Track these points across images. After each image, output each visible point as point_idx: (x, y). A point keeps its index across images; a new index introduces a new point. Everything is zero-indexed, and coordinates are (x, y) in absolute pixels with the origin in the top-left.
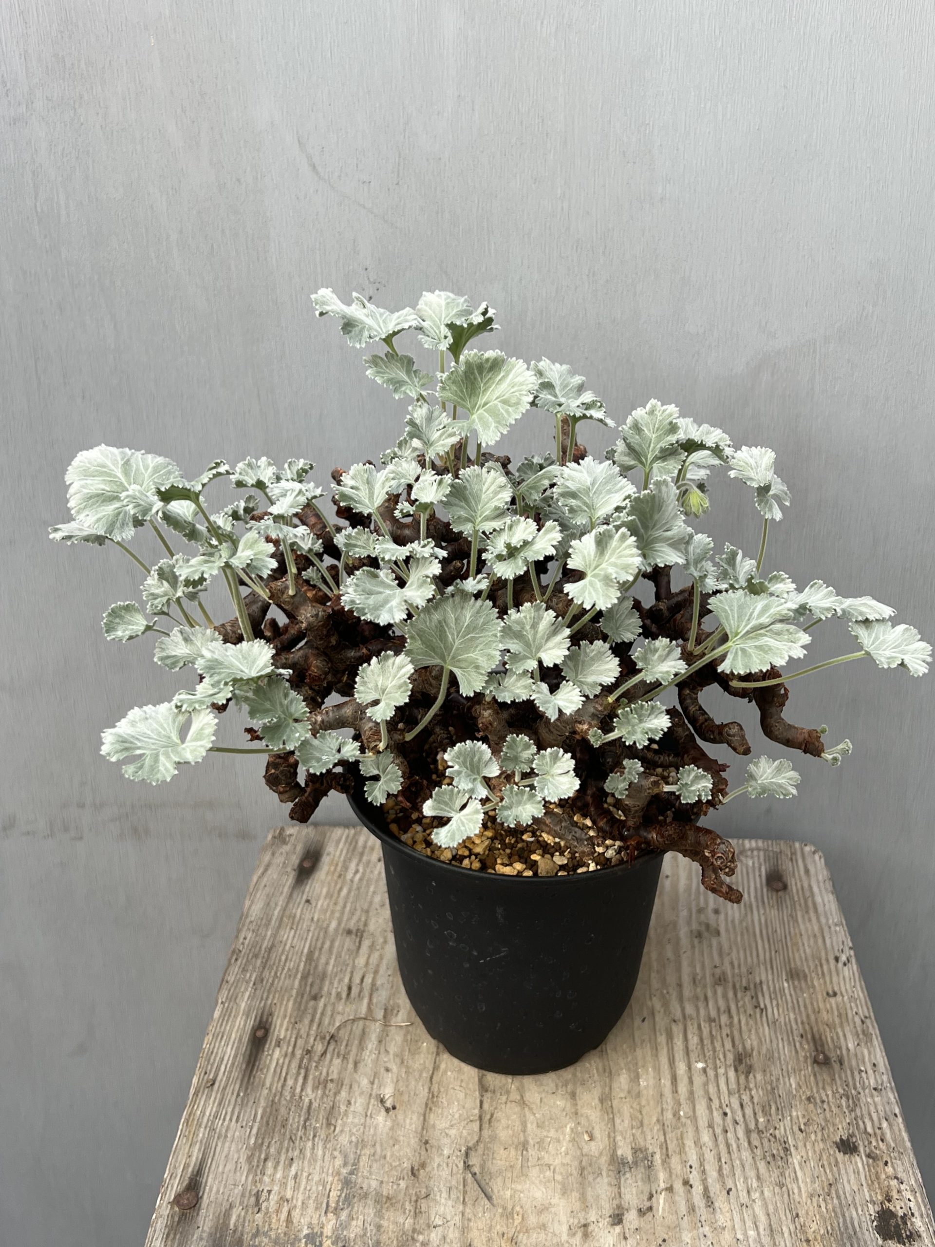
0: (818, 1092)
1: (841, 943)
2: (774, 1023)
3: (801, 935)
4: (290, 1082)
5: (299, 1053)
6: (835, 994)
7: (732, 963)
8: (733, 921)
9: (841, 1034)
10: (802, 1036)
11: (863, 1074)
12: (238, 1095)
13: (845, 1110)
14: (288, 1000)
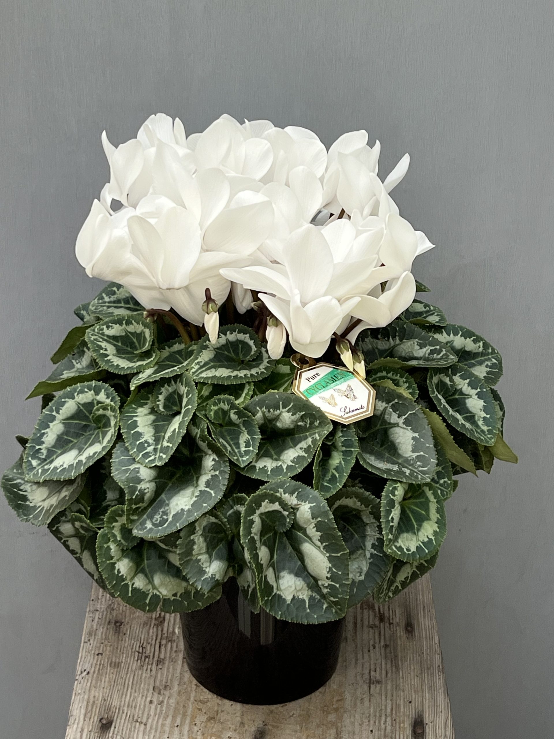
0: (126, 610)
1: (82, 682)
2: (138, 640)
4: (386, 607)
5: (386, 620)
6: (98, 655)
7: (151, 670)
9: (104, 635)
10: (125, 634)
12: (409, 602)
13: (116, 603)
14: (401, 645)
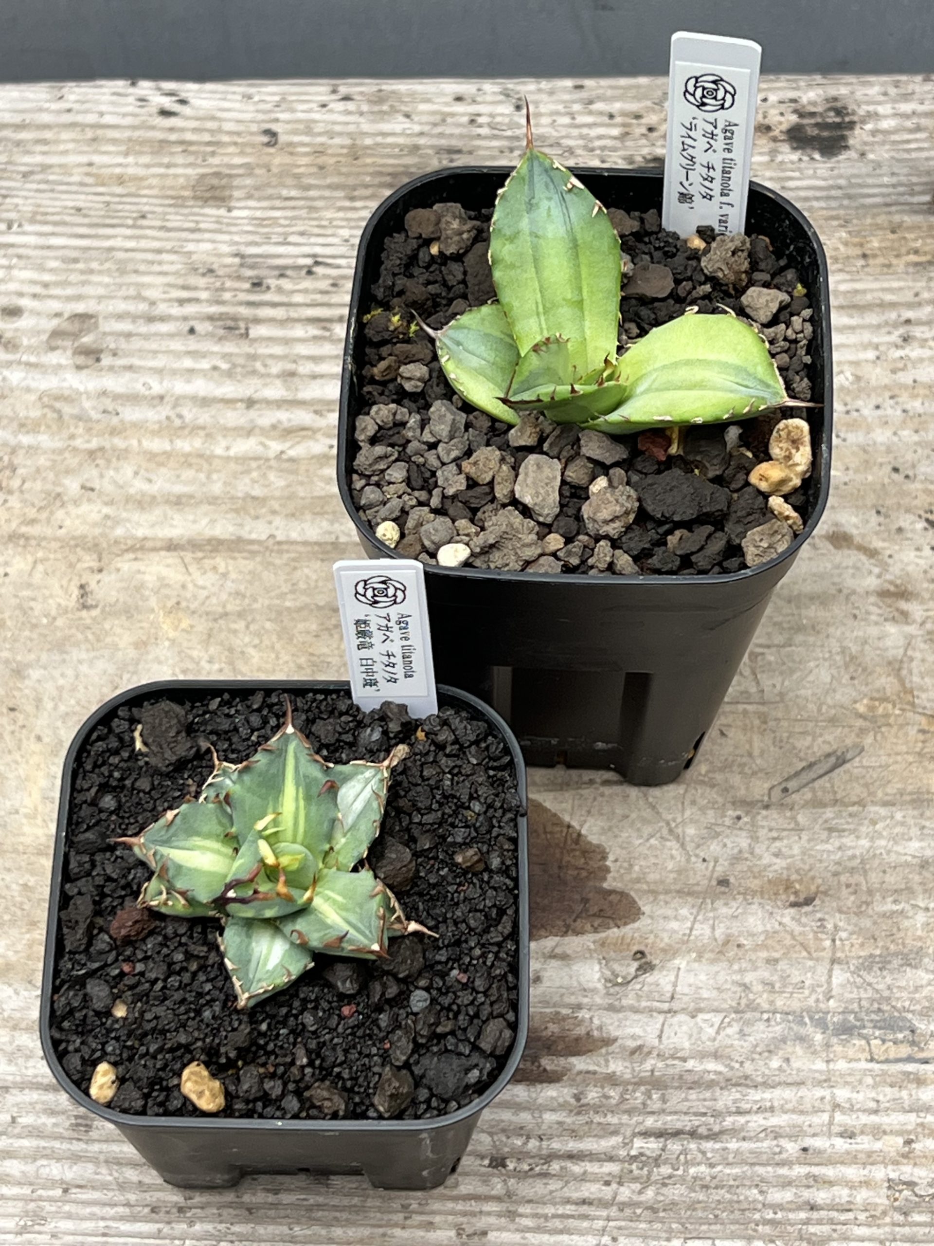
3: (90, 164)
8: (46, 285)
11: (480, 120)
